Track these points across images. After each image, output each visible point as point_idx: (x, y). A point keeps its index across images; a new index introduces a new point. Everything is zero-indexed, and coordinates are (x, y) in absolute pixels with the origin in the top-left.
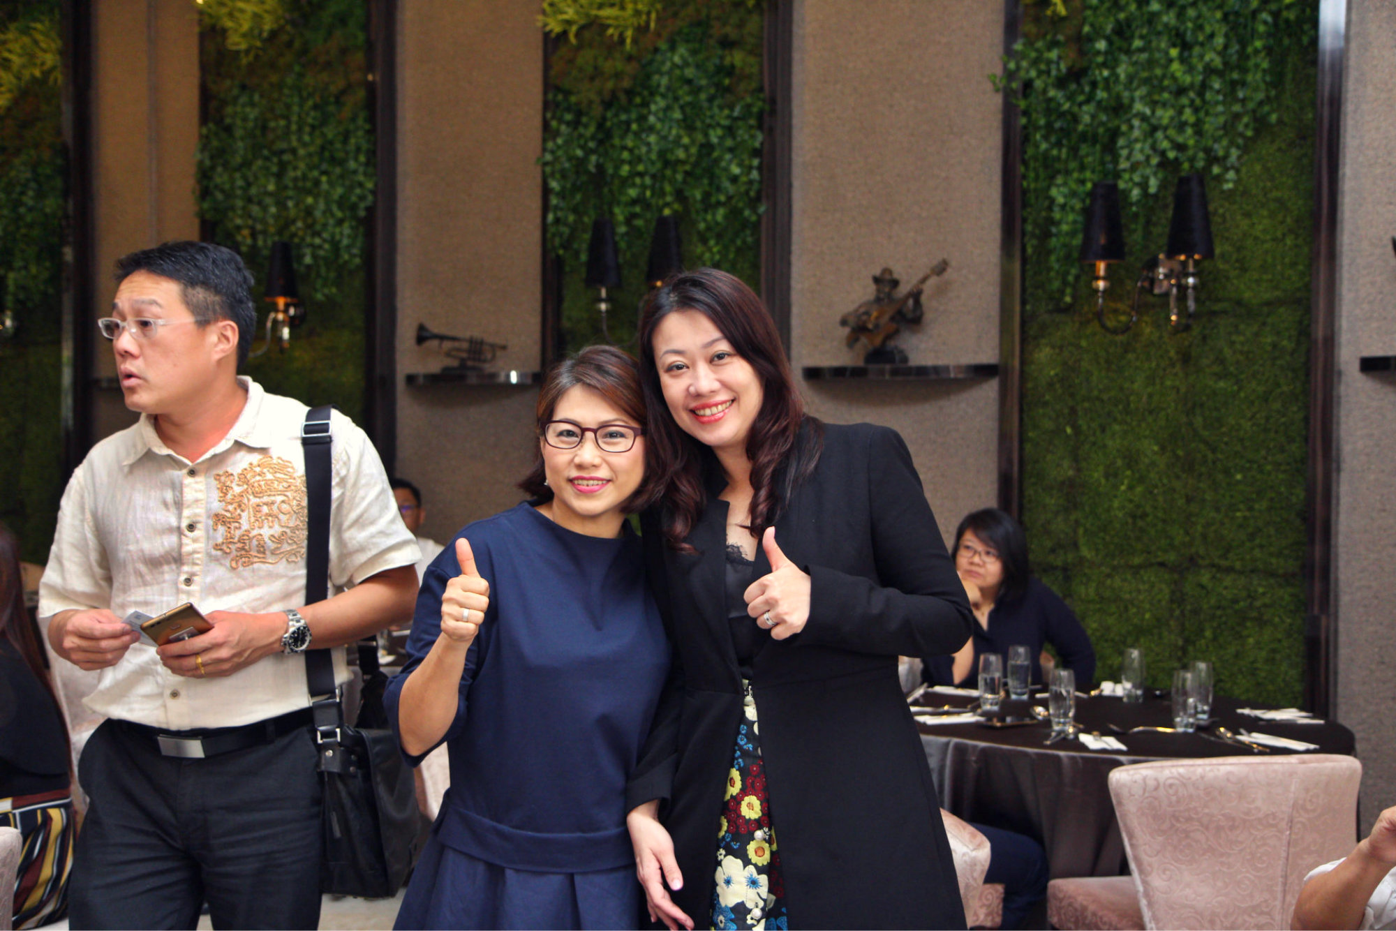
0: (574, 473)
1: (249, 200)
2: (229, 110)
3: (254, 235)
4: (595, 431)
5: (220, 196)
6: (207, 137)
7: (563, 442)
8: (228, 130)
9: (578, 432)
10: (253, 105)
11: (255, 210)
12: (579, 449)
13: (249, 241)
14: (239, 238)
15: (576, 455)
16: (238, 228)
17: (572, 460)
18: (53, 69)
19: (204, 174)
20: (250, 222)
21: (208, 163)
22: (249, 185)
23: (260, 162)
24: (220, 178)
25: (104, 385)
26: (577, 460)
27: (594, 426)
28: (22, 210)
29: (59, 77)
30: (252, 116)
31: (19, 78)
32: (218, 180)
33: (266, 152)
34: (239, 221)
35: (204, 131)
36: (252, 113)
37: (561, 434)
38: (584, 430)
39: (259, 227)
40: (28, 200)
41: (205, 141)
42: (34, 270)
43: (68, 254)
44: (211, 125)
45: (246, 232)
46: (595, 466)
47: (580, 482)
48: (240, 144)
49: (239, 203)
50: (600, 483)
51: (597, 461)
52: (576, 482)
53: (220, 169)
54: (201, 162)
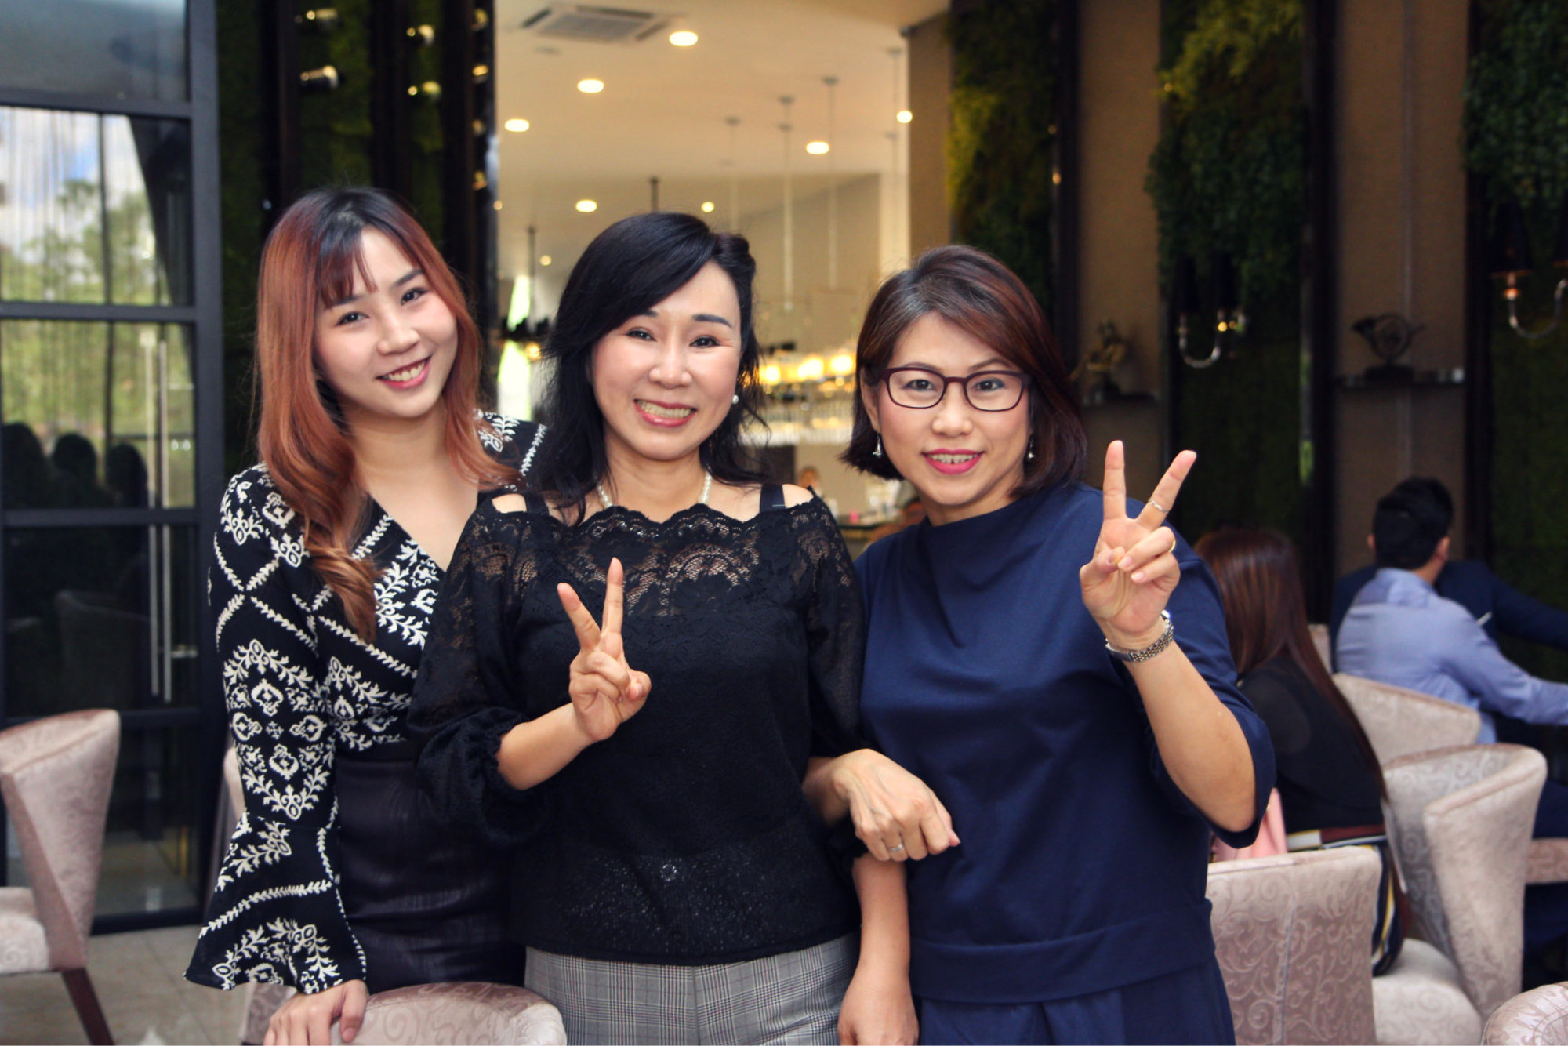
0: (933, 445)
1: (1532, 141)
2: (1508, 31)
3: (1538, 184)
4: (963, 382)
5: (1493, 141)
6: (1478, 70)
7: (913, 398)
8: (1507, 56)
9: (937, 382)
10: (1539, 19)
11: (1541, 152)
12: (941, 410)
13: (1531, 193)
14: (1519, 191)
15: (936, 418)
16: (1518, 179)
17: (930, 426)
18: (1295, 20)
19: (1474, 117)
20: (1533, 169)
21: (1478, 102)
22: (1532, 121)
23: (1548, 91)
24: (1495, 118)
25: (1350, 383)
26: (938, 426)
27: (961, 374)
28: (1258, 189)
29: (1300, 29)
30: (1539, 33)
31: (1256, 38)
32: (1491, 121)
33: (1556, 77)
34: (1518, 169)
35: (1475, 63)
36: (1539, 30)
37: (909, 386)
38: (947, 381)
39: (1545, 173)
40: (1265, 177)
41: (1474, 75)
42: (1269, 256)
43: (1308, 235)
44: (1484, 55)
45: (1527, 182)
46: (964, 434)
47: (941, 457)
48: (1522, 72)
49: (1519, 147)
50: (970, 457)
51: (967, 426)
52: (935, 457)
53: (1493, 108)
54: (1469, 103)
